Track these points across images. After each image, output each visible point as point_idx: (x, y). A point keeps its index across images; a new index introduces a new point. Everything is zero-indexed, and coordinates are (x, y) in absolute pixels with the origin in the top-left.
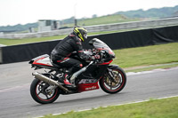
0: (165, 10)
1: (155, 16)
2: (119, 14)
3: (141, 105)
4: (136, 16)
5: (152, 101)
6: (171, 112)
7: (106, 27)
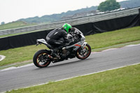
0: (54, 16)
1: (47, 21)
2: (21, 21)
3: (43, 87)
4: (33, 21)
5: (51, 83)
6: (65, 90)
7: (12, 31)
